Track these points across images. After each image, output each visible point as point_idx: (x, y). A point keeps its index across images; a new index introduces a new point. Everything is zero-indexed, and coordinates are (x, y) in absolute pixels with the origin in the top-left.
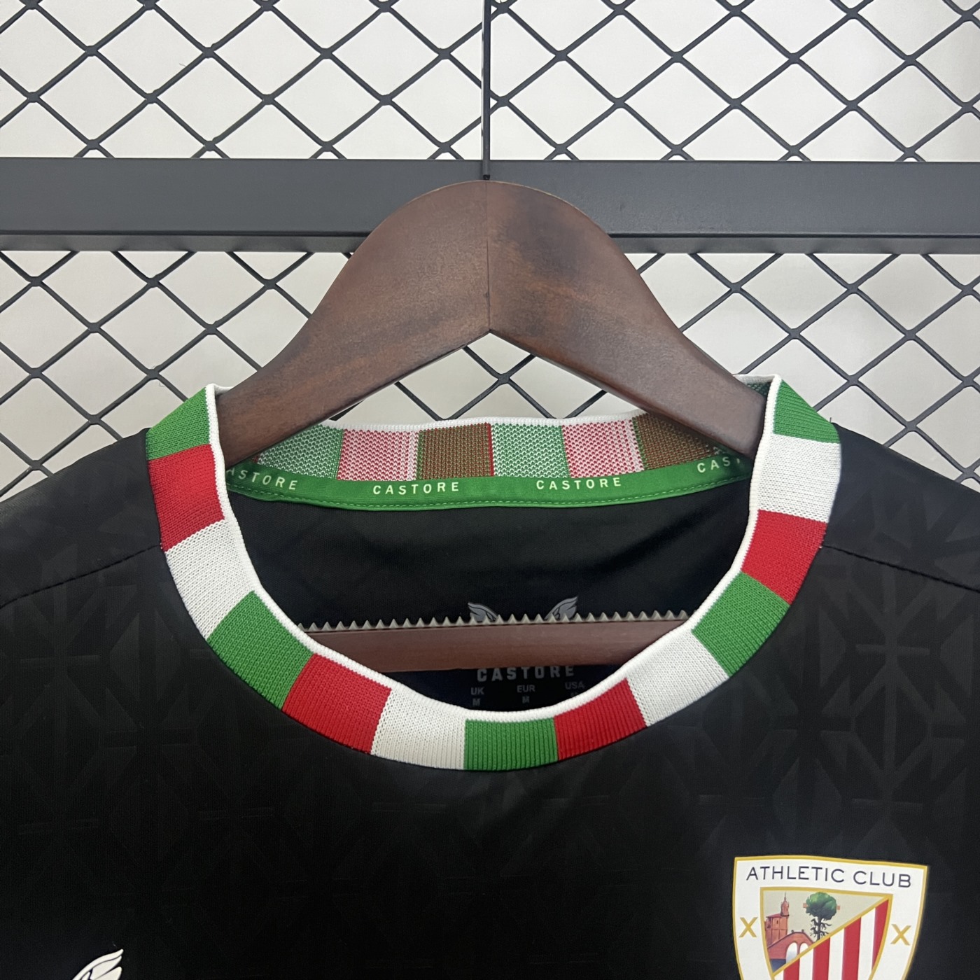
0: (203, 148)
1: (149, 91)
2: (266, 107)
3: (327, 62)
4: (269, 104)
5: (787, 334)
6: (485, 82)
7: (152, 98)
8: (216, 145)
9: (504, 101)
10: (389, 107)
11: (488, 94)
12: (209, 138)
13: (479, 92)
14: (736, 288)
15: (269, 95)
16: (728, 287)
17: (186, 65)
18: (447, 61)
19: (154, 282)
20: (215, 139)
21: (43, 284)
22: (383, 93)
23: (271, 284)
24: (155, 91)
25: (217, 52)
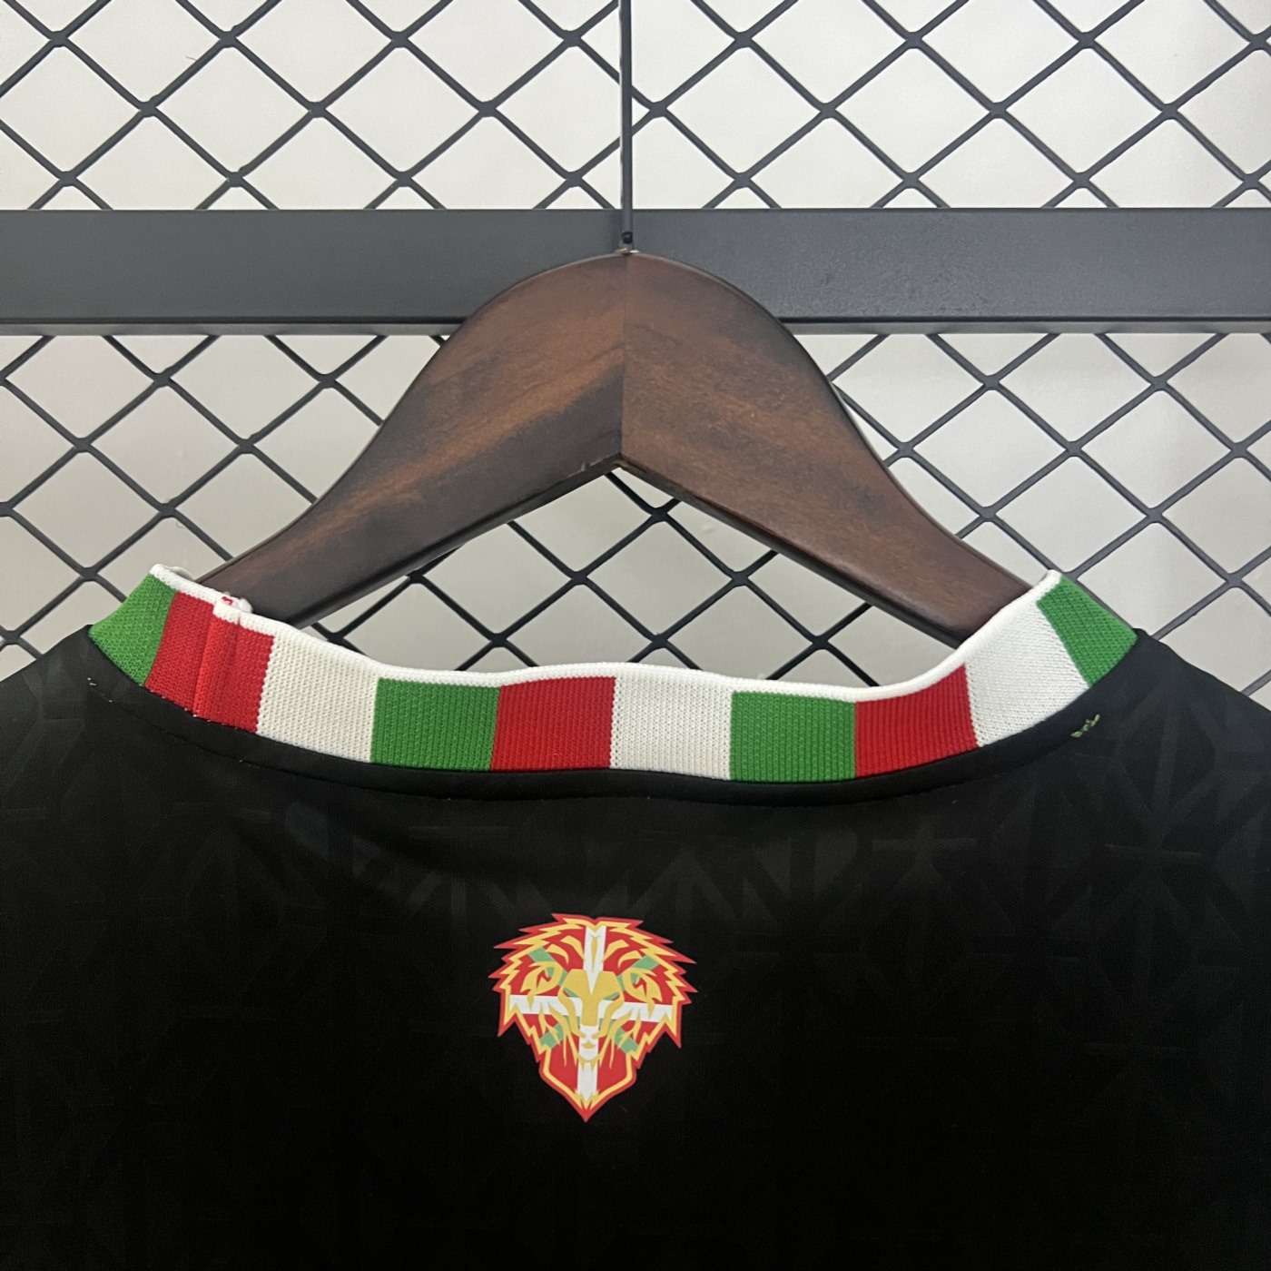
0: (226, 182)
1: (144, 98)
2: (315, 120)
3: (401, 53)
4: (317, 116)
5: (1063, 450)
6: (624, 74)
7: (149, 109)
8: (245, 178)
9: (658, 109)
10: (492, 120)
11: (629, 93)
12: (234, 168)
13: (616, 89)
14: (991, 383)
15: (317, 103)
16: (980, 381)
17: (197, 58)
18: (577, 49)
19: (163, 379)
20: (241, 169)
21: (7, 382)
22: (483, 99)
23: (328, 381)
24: (153, 99)
25: (240, 38)
